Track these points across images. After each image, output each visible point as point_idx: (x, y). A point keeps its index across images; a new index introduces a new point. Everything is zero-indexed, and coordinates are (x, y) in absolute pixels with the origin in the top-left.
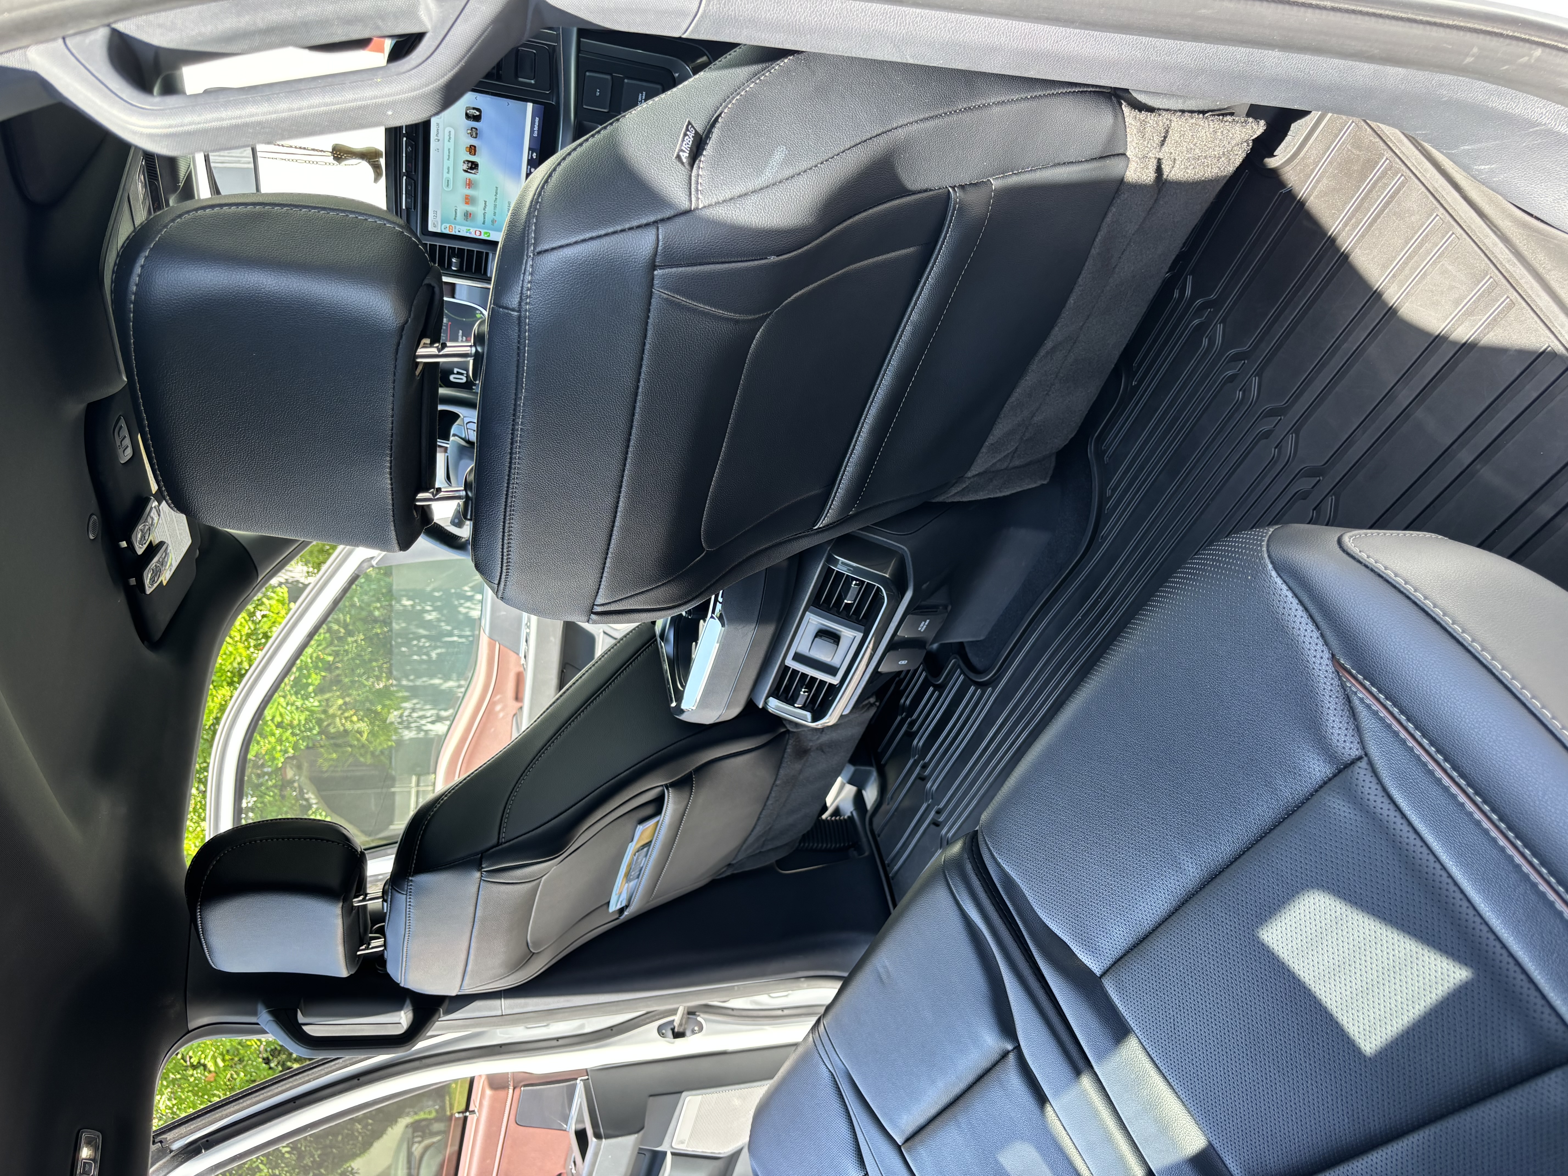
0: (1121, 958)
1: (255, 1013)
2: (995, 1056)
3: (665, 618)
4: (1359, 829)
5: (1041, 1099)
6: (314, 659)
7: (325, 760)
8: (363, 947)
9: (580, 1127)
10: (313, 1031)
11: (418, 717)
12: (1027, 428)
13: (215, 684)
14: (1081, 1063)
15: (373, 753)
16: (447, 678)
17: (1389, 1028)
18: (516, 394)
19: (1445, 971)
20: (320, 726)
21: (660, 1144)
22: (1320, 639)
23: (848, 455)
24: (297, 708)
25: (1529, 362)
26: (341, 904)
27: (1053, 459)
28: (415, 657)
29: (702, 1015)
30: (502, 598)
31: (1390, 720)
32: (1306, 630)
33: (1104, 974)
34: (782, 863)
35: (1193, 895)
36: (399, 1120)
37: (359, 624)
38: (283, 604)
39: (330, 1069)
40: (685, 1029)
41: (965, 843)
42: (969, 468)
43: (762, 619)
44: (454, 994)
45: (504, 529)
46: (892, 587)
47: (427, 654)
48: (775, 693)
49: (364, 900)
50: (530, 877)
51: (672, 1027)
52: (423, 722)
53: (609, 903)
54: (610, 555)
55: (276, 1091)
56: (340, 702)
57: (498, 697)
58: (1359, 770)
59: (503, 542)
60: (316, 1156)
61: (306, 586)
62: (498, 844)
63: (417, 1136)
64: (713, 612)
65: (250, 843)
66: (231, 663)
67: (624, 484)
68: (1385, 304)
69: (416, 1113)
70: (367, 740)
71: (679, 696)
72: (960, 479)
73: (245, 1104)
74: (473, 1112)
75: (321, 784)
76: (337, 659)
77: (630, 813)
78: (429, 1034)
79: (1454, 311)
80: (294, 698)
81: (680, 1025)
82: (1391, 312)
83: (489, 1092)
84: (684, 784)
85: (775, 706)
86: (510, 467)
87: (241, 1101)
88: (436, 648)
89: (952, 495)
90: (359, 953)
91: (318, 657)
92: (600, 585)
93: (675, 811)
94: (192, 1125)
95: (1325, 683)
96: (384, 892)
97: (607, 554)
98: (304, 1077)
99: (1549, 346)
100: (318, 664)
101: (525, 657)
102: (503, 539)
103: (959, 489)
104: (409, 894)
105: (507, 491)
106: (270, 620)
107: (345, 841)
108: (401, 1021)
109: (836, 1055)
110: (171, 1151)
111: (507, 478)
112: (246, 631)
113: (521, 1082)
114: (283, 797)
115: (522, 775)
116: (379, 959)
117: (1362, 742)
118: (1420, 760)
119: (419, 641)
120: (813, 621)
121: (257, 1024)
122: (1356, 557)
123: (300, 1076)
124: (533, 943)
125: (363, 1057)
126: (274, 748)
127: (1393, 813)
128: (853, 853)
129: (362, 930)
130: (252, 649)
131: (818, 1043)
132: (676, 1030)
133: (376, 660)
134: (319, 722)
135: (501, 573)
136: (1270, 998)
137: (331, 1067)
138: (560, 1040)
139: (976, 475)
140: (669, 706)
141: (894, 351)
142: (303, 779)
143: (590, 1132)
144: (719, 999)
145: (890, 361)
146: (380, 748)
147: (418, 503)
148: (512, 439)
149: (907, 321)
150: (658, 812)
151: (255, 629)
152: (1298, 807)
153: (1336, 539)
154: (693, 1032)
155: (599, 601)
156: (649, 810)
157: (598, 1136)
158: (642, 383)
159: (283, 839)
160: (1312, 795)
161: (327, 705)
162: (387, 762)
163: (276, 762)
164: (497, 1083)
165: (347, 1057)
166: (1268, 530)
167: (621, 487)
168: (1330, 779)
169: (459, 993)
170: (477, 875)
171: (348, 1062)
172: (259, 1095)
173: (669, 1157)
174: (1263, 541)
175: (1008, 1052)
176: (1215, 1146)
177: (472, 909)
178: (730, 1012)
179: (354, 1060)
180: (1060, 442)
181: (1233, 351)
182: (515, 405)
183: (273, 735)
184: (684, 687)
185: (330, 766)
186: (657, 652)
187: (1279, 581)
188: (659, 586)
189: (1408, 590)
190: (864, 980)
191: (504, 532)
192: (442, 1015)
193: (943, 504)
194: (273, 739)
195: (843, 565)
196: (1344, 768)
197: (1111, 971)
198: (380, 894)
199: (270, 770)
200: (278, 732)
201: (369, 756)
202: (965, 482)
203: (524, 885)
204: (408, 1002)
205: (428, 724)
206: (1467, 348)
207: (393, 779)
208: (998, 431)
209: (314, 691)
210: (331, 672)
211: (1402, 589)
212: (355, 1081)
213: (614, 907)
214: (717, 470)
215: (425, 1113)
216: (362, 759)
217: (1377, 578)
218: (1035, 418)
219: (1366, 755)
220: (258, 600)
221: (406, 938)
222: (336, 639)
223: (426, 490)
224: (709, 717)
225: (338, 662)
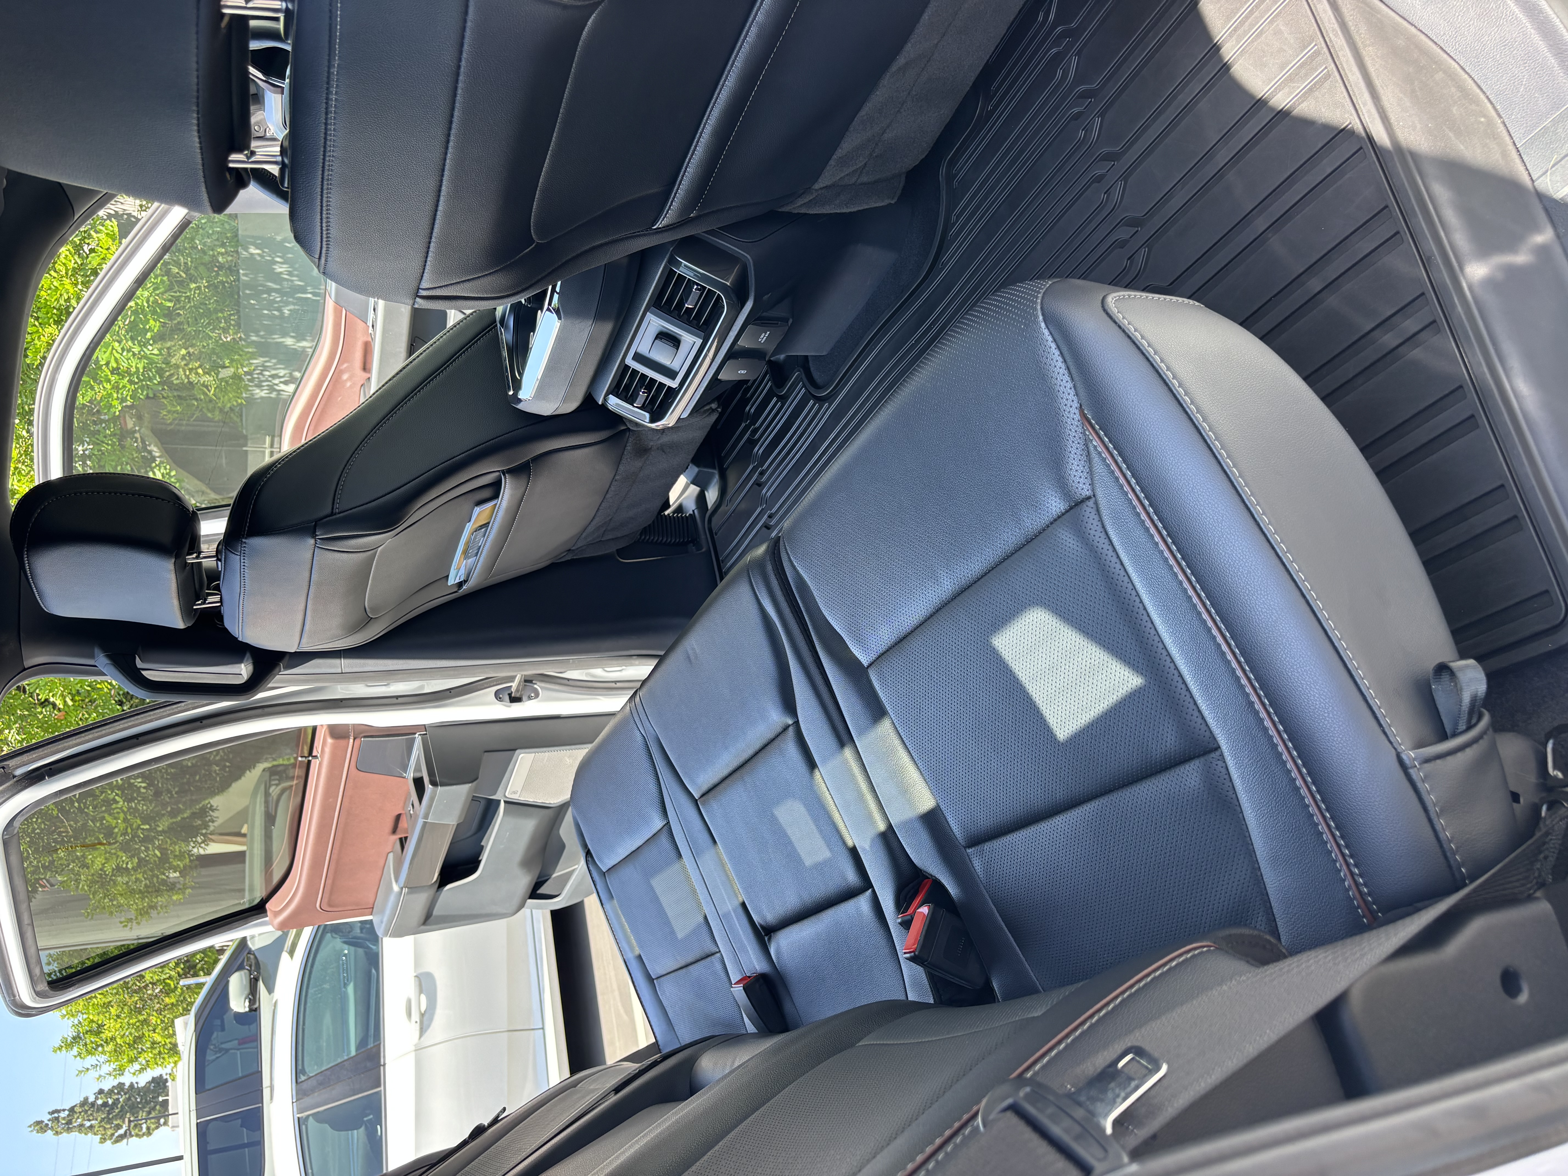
0: (885, 652)
1: (92, 656)
2: (779, 729)
3: (505, 306)
4: (1079, 559)
5: (812, 765)
6: (150, 303)
7: (169, 412)
8: (200, 602)
9: (418, 775)
10: (151, 675)
11: (270, 376)
12: (877, 144)
13: (40, 321)
14: (845, 737)
15: (221, 410)
16: (300, 337)
17: (1079, 719)
18: (329, 61)
19: (1126, 678)
20: (161, 377)
21: (495, 794)
22: (1073, 389)
23: (689, 155)
24: (134, 355)
25: (1331, 137)
26: (173, 560)
27: (903, 179)
28: (266, 312)
29: (538, 683)
30: (324, 273)
31: (1114, 467)
32: (1062, 380)
33: (870, 665)
34: (621, 552)
35: (946, 604)
36: (257, 765)
37: (201, 269)
38: (114, 240)
39: (172, 711)
40: (521, 695)
41: (768, 547)
42: (816, 179)
43: (599, 316)
44: (293, 651)
45: (322, 202)
46: (733, 296)
47: (279, 309)
48: (616, 390)
49: (197, 557)
50: (365, 548)
51: (510, 692)
52: (276, 381)
53: (448, 576)
54: (433, 239)
55: (118, 728)
56: (183, 352)
57: (345, 365)
58: (1087, 509)
59: (321, 215)
60: (174, 793)
61: (138, 220)
62: (332, 514)
63: (274, 780)
64: (550, 304)
65: (75, 494)
66: (57, 300)
67: (447, 167)
68: (1220, 59)
69: (274, 760)
70: (214, 395)
71: (517, 385)
72: (807, 190)
73: (87, 738)
74: (316, 757)
75: (164, 436)
76: (178, 306)
77: (466, 495)
78: (270, 685)
79: (1279, 75)
80: (130, 343)
81: (517, 690)
82: (1226, 68)
83: (330, 741)
84: (522, 471)
85: (614, 403)
86: (325, 139)
87: (83, 735)
88: (287, 304)
89: (798, 206)
90: (195, 607)
91: (155, 301)
92: (424, 269)
93: (512, 495)
94: (34, 754)
95: (1070, 430)
96: (218, 551)
97: (431, 238)
98: (146, 717)
99: (1350, 123)
100: (155, 309)
101: (373, 326)
102: (321, 213)
103: (806, 200)
104: (242, 555)
105: (324, 163)
106: (99, 256)
107: (176, 500)
108: (242, 673)
109: (648, 722)
110: (14, 777)
111: (322, 149)
112: (71, 265)
113: (361, 733)
114: (123, 447)
115: (356, 450)
116: (216, 614)
117: (1092, 484)
118: (1131, 503)
119: (270, 295)
120: (654, 323)
121: (96, 666)
122: (1114, 317)
123: (142, 716)
124: (371, 608)
125: (205, 702)
126: (110, 395)
127: (1107, 546)
128: (692, 548)
129: (197, 586)
130: (80, 287)
131: (634, 711)
132: (513, 695)
133: (222, 311)
134: (160, 372)
135: (321, 248)
136: (994, 693)
137: (173, 709)
138: (400, 699)
139: (824, 188)
140: (507, 394)
141: (738, 52)
142: (143, 430)
143: (426, 780)
144: (554, 670)
145: (734, 62)
146: (229, 405)
147: (231, 165)
148: (327, 108)
149: (753, 22)
150: (496, 496)
151: (82, 264)
152: (1036, 536)
153: (1101, 298)
154: (530, 698)
155: (424, 285)
156: (486, 493)
157: (434, 783)
158: (463, 63)
159: (110, 493)
160: (1048, 526)
161: (169, 354)
162: (238, 420)
163: (113, 410)
164: (338, 733)
165: (190, 702)
166: (1047, 283)
167: (443, 170)
168: (1063, 514)
169: (298, 650)
170: (312, 541)
171: (190, 706)
172: (101, 731)
173: (502, 804)
174: (1040, 293)
175: (789, 726)
176: (941, 807)
177: (307, 574)
178: (566, 682)
179: (196, 705)
180: (911, 160)
181: (1083, 88)
182: (329, 72)
183: (109, 381)
184: (521, 375)
185: (174, 419)
186: (496, 339)
187: (1046, 332)
188: (486, 275)
189: (1149, 353)
190: (676, 659)
191: (322, 206)
192: (282, 669)
193: (789, 214)
194: (108, 386)
195: (686, 269)
196: (1076, 505)
197: (875, 663)
198: (214, 554)
199: (107, 417)
200: (113, 378)
201: (217, 413)
202: (812, 193)
203: (358, 555)
204: (248, 655)
205: (281, 385)
206: (1283, 115)
207: (245, 438)
208: (847, 146)
209: (152, 338)
210: (171, 320)
211: (1144, 351)
212: (198, 724)
213: (451, 581)
214: (547, 160)
215: (283, 760)
216: (209, 415)
217: (1127, 339)
218: (886, 135)
219: (1094, 496)
220: (85, 232)
221: (242, 596)
222: (176, 284)
223: (240, 150)
224: (546, 409)
225: (179, 309)
